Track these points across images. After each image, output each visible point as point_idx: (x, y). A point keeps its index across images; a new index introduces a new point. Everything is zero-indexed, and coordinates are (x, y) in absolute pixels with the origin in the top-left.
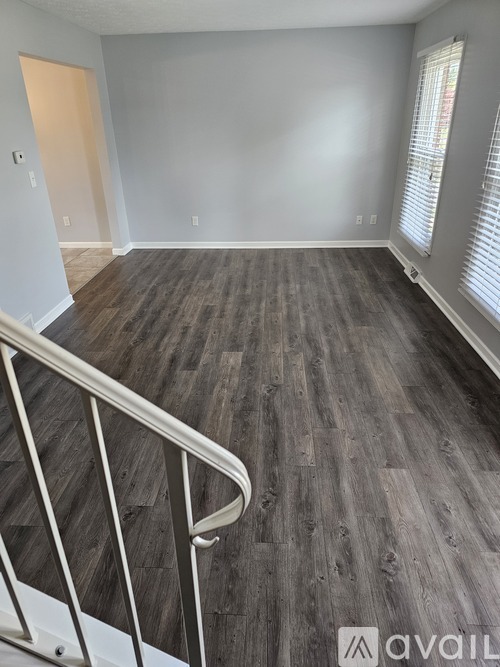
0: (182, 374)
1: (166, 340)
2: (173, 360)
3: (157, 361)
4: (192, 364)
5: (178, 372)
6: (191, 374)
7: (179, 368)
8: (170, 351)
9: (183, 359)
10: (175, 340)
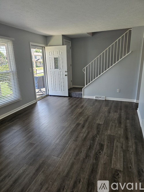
0: (82, 122)
1: (85, 135)
2: (83, 127)
3: (88, 127)
4: (78, 124)
5: (83, 123)
6: (79, 122)
7: (82, 124)
8: (84, 130)
9: (80, 126)
10: (81, 135)
